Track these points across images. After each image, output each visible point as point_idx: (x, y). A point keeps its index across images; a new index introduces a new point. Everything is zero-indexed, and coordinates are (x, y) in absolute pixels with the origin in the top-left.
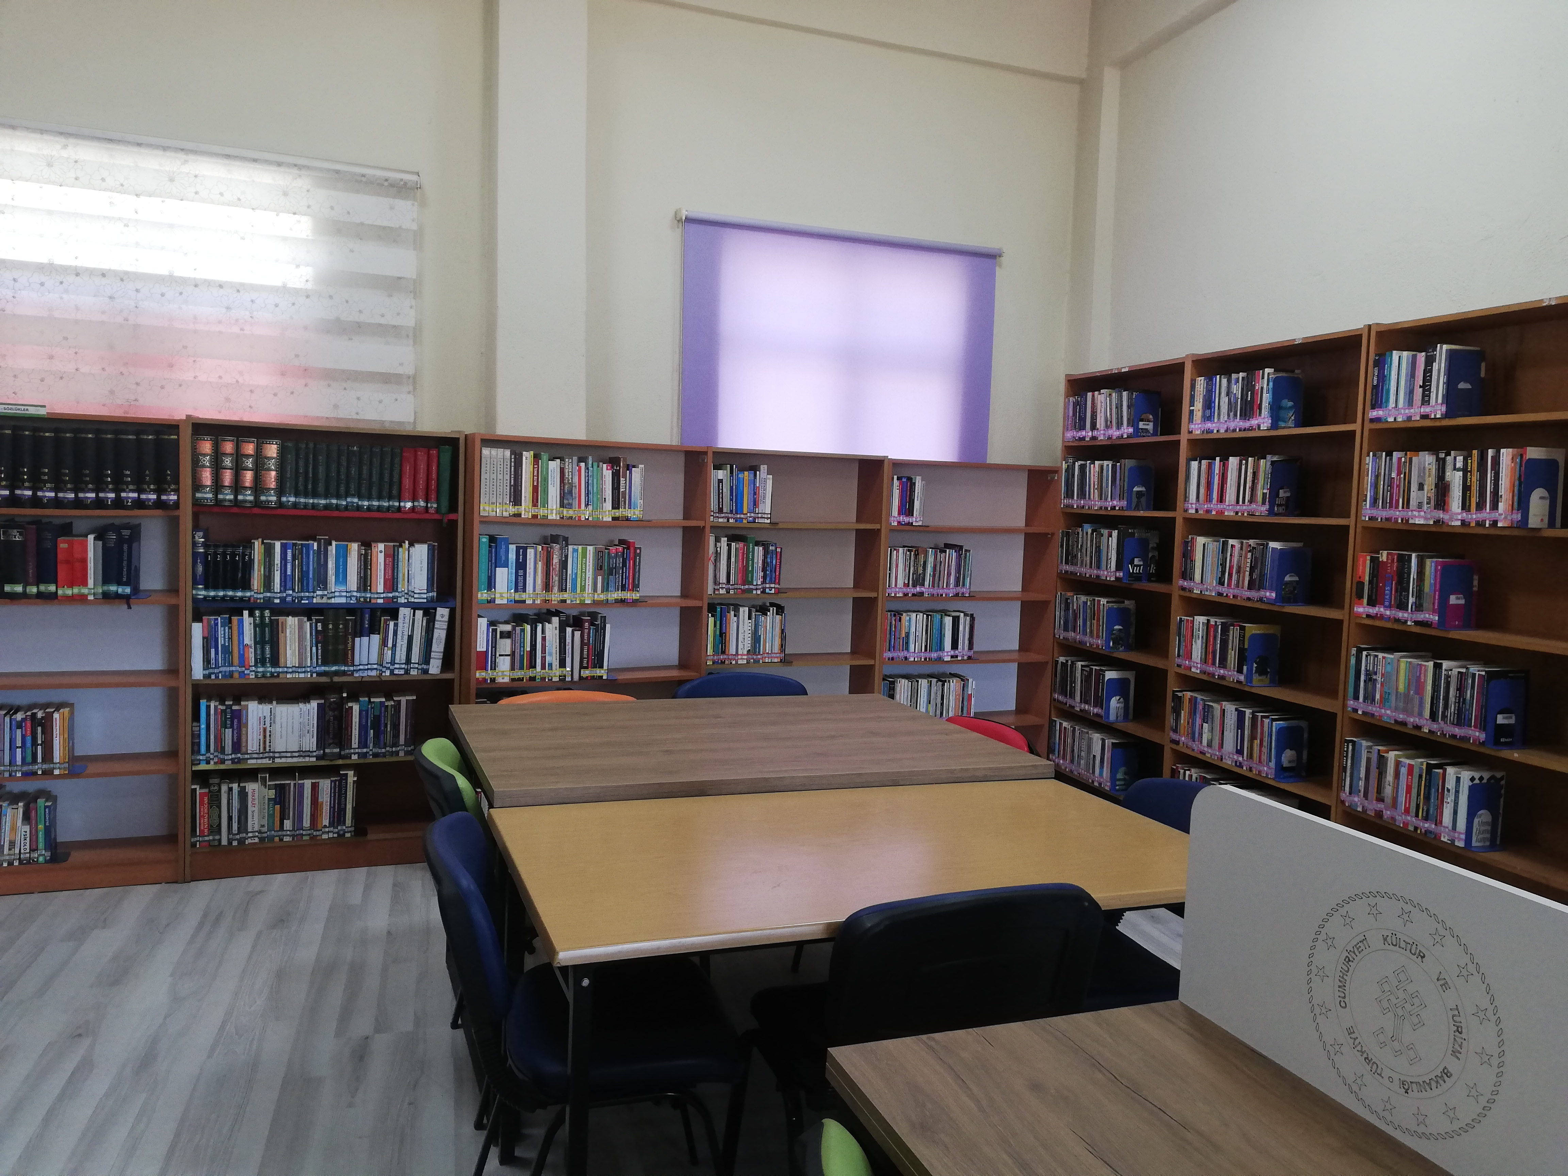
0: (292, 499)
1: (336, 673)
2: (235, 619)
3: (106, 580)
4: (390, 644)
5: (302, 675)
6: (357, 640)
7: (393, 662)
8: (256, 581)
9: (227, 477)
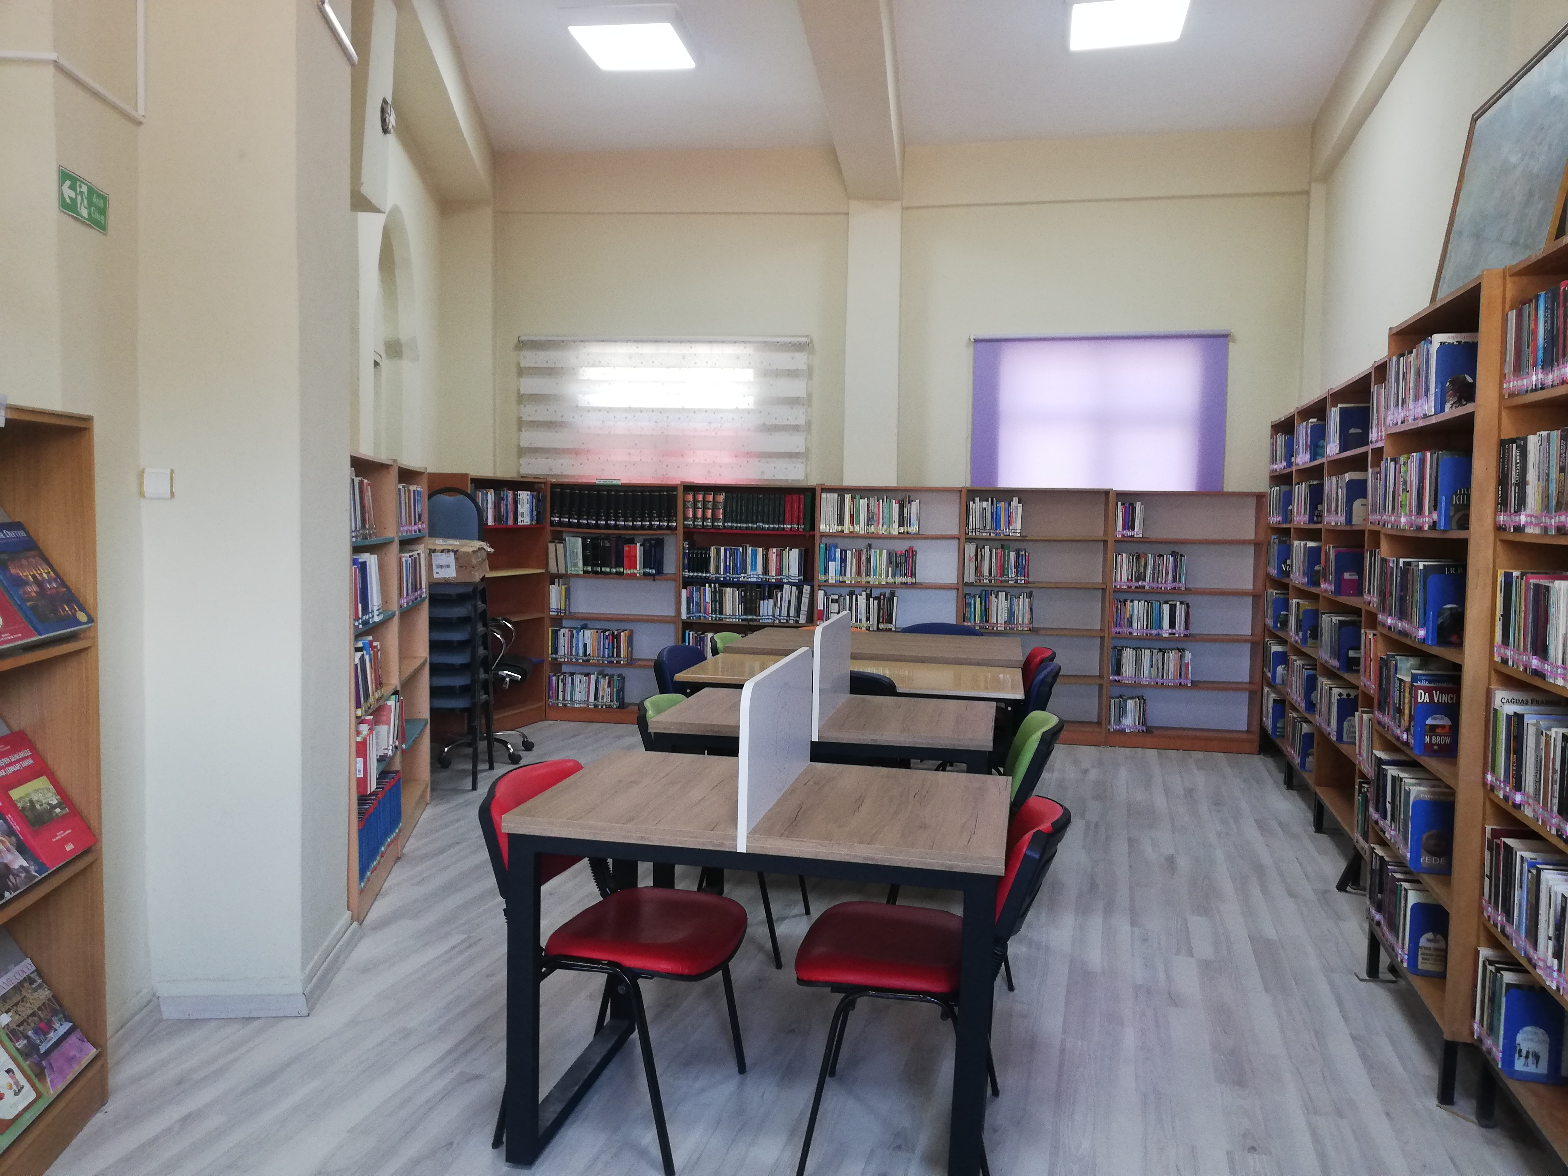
0: (730, 524)
1: (751, 620)
2: (702, 588)
3: (645, 567)
4: (779, 606)
5: (734, 620)
6: (762, 602)
7: (780, 616)
8: (712, 569)
9: (700, 513)
